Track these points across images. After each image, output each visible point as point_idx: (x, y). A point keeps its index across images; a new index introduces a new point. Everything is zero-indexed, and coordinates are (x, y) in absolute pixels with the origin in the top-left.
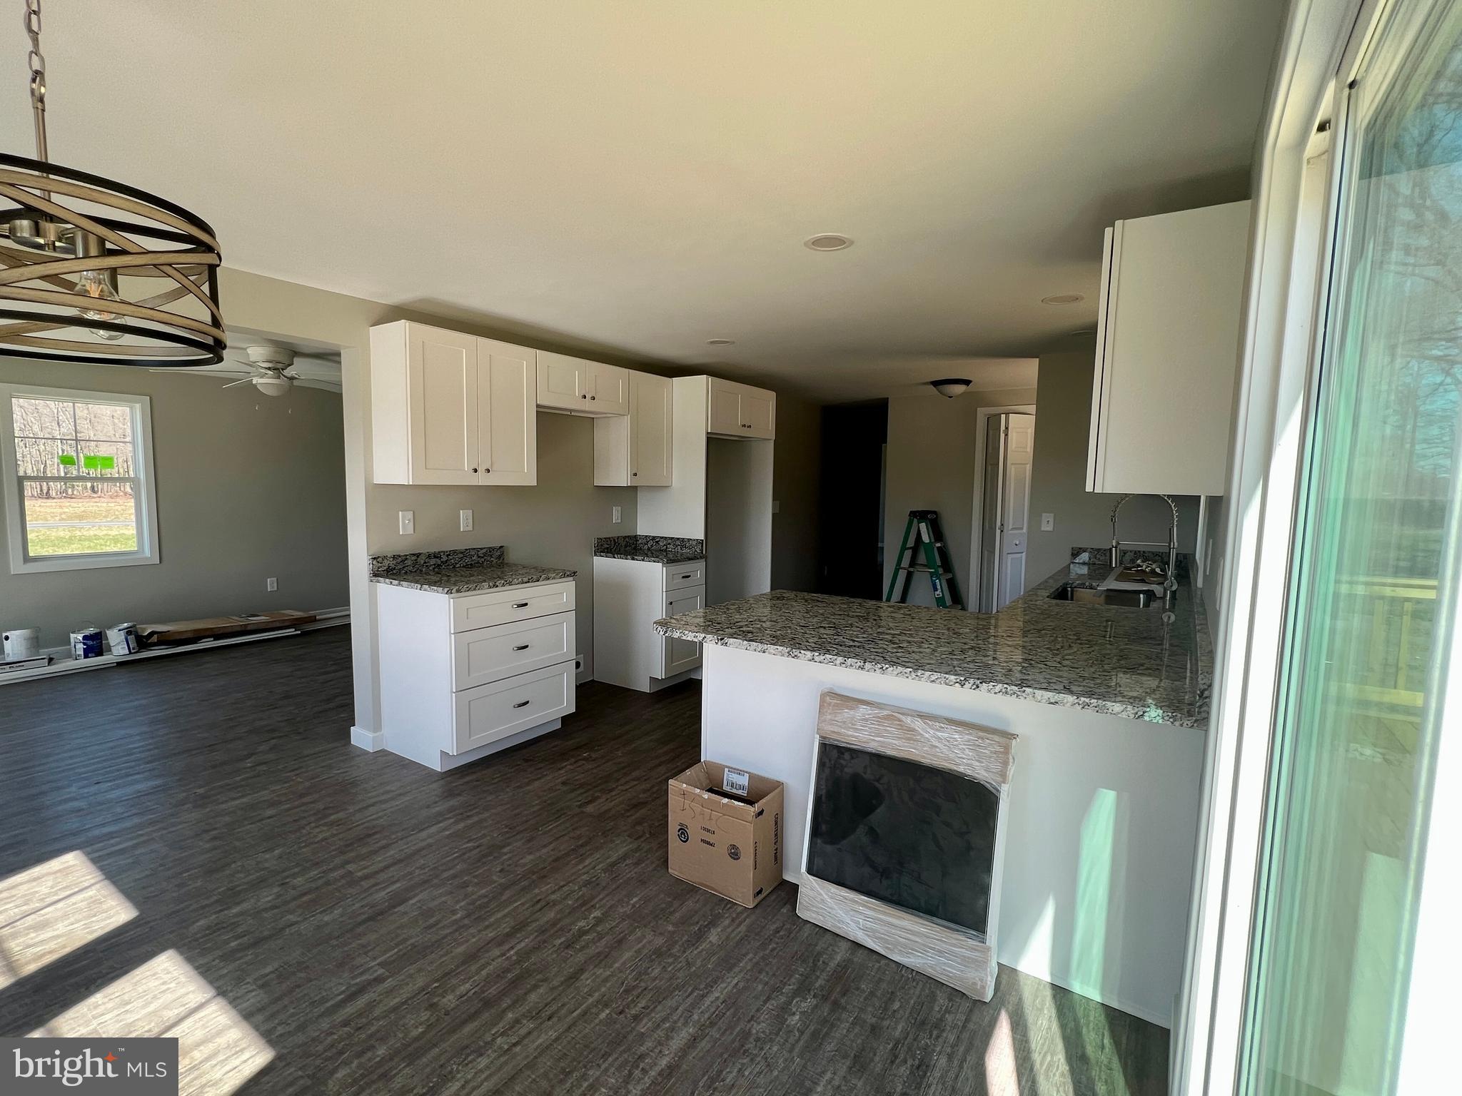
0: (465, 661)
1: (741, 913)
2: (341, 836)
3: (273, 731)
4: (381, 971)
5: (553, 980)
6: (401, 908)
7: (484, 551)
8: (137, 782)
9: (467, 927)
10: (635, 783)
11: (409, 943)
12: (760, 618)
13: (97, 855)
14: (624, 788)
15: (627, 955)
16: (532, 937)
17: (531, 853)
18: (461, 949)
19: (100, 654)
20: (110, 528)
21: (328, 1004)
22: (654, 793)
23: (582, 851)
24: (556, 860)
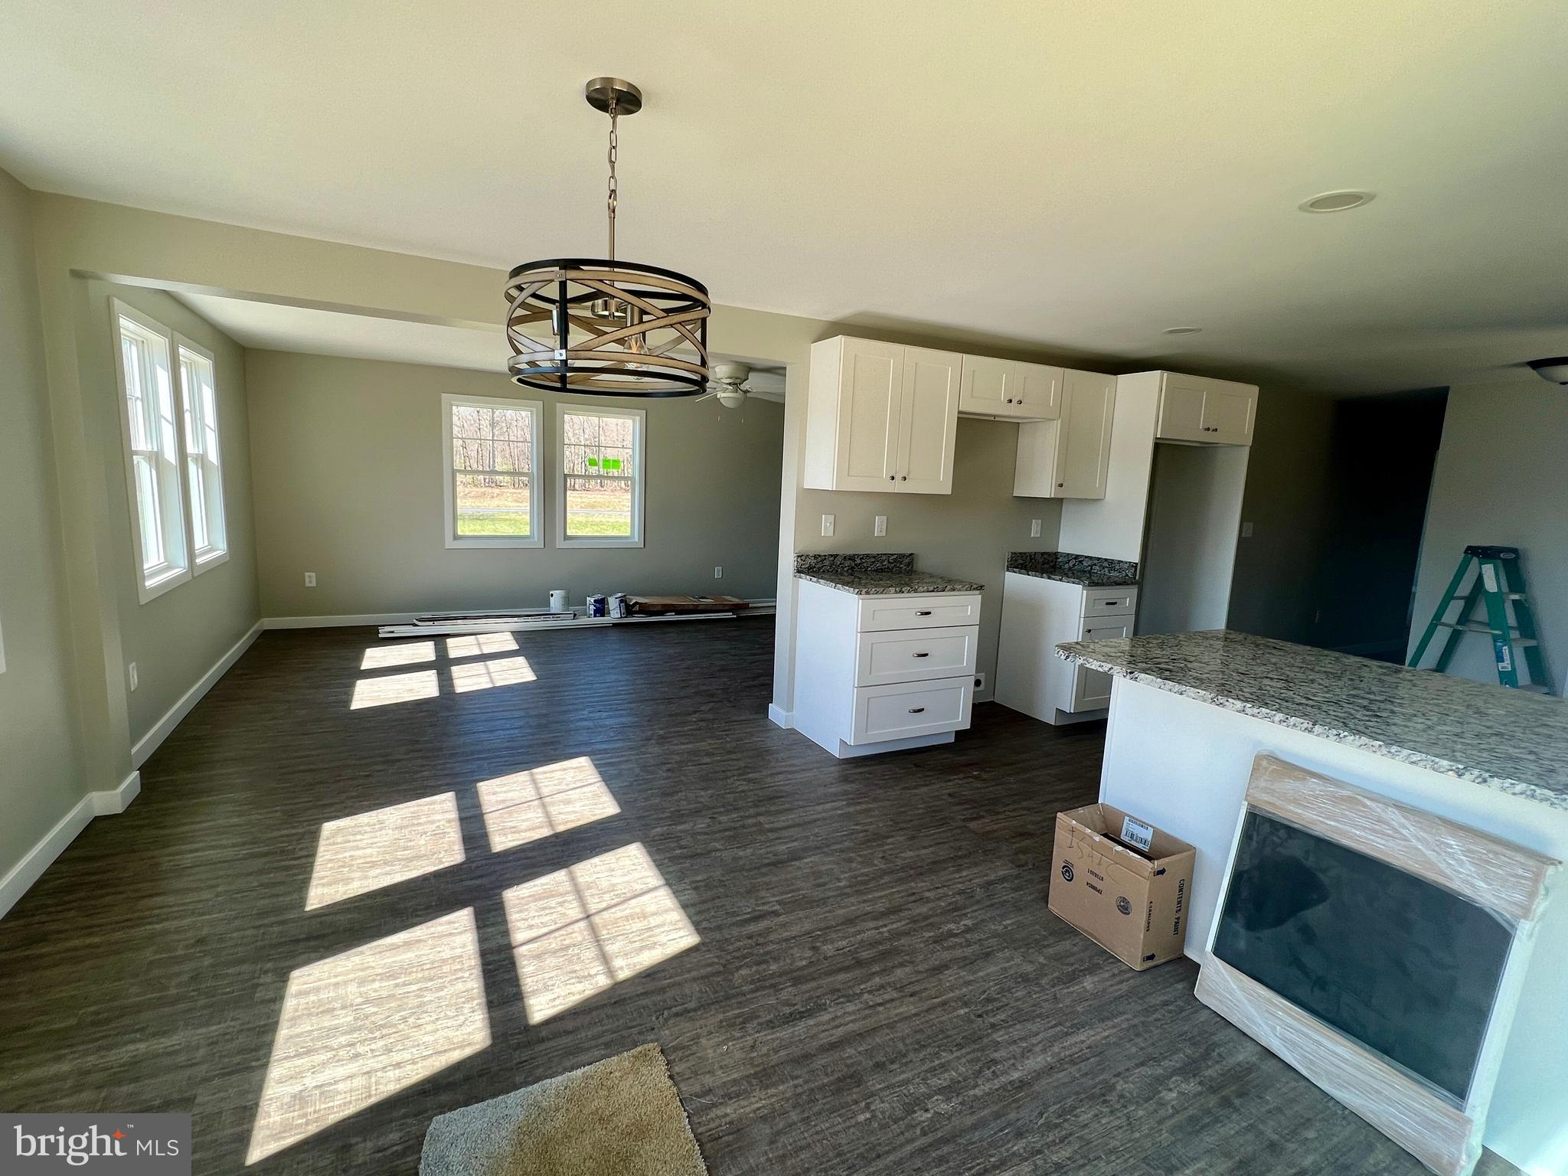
0: (868, 660)
1: (1125, 972)
2: (756, 792)
3: (712, 696)
4: (777, 907)
5: (918, 965)
6: (797, 863)
7: (895, 557)
8: (622, 716)
9: (848, 895)
10: (1025, 812)
11: (801, 892)
12: (1187, 657)
13: (598, 762)
14: (1012, 814)
15: (992, 969)
16: (904, 923)
17: (911, 850)
18: (841, 912)
19: (603, 615)
20: (610, 516)
21: (738, 918)
22: (1044, 827)
23: (960, 861)
24: (934, 863)
